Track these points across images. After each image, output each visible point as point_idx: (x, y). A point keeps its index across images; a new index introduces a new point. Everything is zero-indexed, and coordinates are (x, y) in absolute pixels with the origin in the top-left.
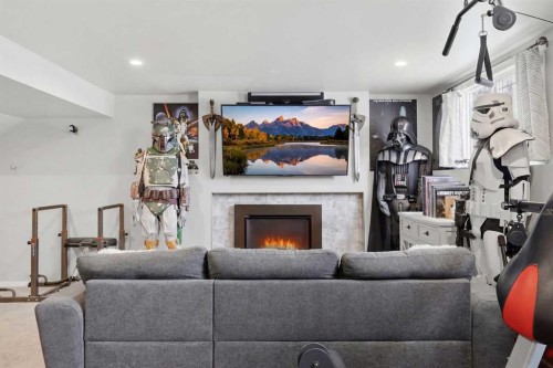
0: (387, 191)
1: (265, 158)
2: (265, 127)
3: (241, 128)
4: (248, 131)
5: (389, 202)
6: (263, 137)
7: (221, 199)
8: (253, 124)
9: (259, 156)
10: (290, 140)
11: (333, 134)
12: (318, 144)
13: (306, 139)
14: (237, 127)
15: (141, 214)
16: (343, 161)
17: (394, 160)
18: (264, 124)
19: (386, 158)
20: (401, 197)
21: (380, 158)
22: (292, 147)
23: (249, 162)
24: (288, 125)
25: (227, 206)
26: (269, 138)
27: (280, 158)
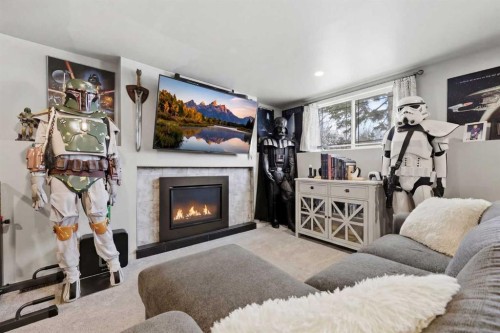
0: (270, 166)
1: (199, 136)
2: (202, 109)
3: (181, 105)
4: (186, 109)
5: (272, 173)
6: (199, 117)
7: (145, 173)
8: (191, 103)
9: (193, 134)
10: (218, 124)
11: (245, 123)
12: (235, 130)
13: (229, 125)
14: (177, 103)
15: (49, 193)
16: (247, 143)
17: (276, 145)
18: (202, 105)
19: (270, 144)
20: (280, 169)
21: (266, 144)
22: (219, 129)
23: (185, 138)
24: (218, 110)
25: (151, 179)
26: (204, 119)
27: (209, 138)
